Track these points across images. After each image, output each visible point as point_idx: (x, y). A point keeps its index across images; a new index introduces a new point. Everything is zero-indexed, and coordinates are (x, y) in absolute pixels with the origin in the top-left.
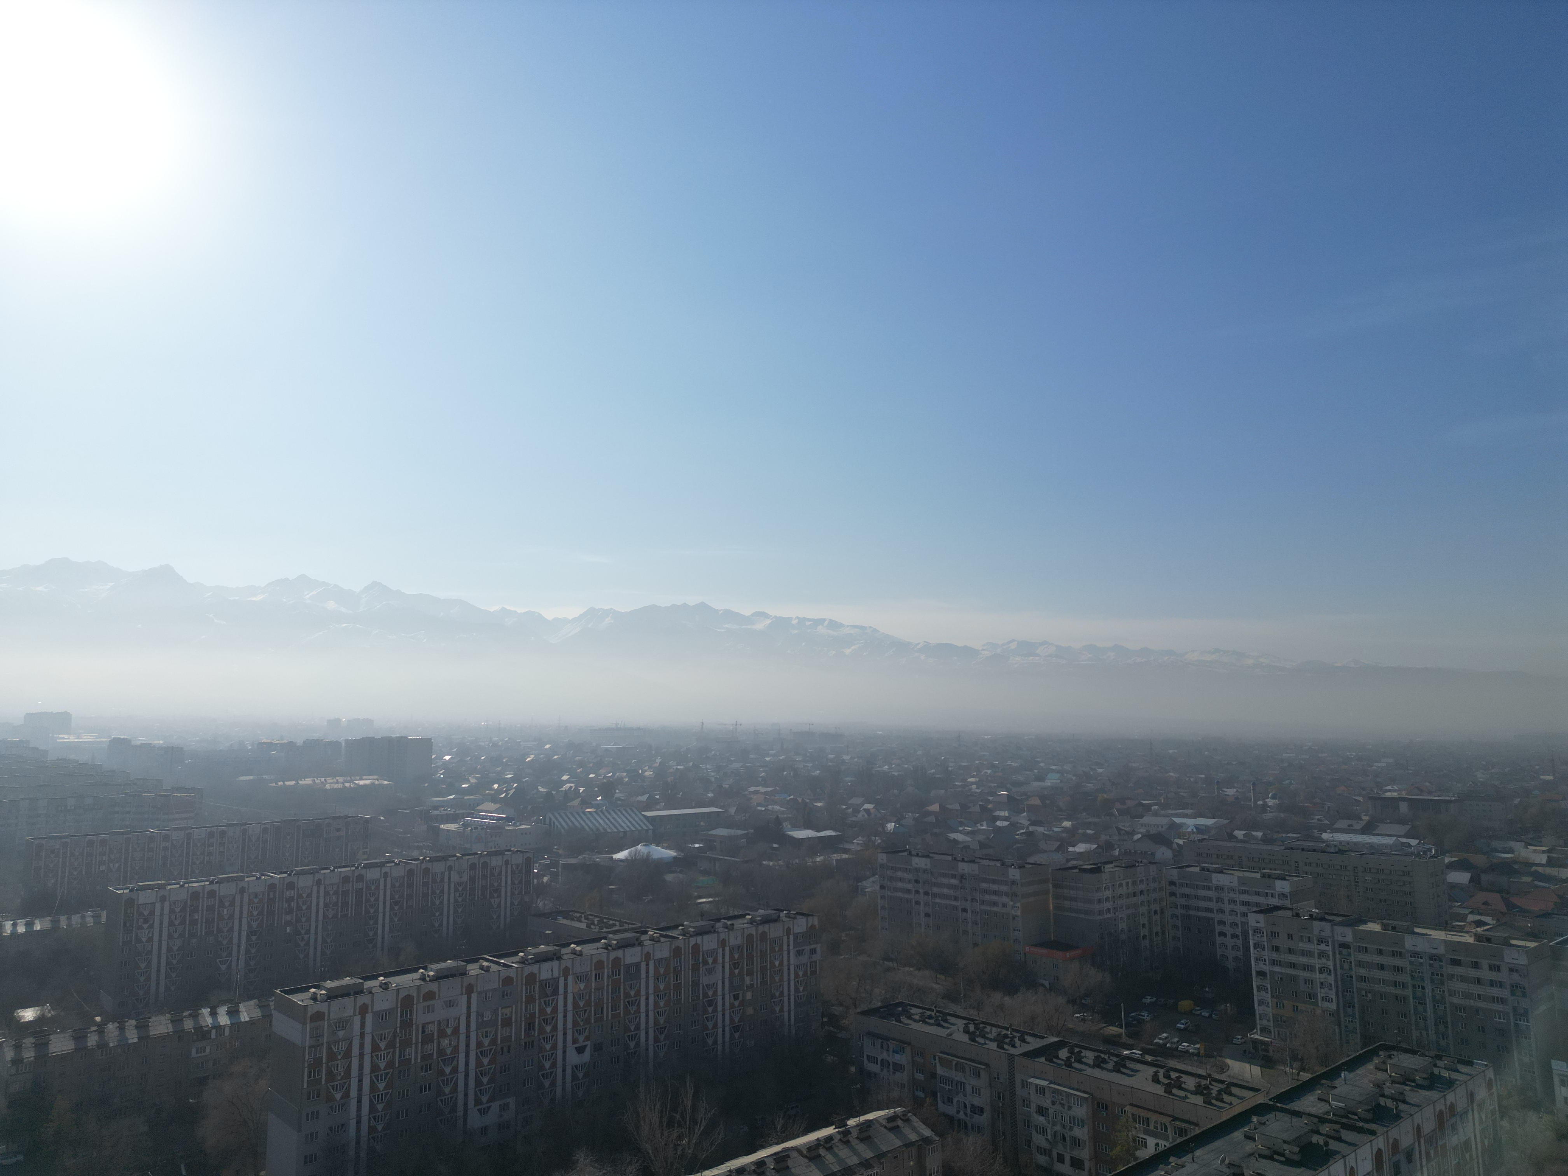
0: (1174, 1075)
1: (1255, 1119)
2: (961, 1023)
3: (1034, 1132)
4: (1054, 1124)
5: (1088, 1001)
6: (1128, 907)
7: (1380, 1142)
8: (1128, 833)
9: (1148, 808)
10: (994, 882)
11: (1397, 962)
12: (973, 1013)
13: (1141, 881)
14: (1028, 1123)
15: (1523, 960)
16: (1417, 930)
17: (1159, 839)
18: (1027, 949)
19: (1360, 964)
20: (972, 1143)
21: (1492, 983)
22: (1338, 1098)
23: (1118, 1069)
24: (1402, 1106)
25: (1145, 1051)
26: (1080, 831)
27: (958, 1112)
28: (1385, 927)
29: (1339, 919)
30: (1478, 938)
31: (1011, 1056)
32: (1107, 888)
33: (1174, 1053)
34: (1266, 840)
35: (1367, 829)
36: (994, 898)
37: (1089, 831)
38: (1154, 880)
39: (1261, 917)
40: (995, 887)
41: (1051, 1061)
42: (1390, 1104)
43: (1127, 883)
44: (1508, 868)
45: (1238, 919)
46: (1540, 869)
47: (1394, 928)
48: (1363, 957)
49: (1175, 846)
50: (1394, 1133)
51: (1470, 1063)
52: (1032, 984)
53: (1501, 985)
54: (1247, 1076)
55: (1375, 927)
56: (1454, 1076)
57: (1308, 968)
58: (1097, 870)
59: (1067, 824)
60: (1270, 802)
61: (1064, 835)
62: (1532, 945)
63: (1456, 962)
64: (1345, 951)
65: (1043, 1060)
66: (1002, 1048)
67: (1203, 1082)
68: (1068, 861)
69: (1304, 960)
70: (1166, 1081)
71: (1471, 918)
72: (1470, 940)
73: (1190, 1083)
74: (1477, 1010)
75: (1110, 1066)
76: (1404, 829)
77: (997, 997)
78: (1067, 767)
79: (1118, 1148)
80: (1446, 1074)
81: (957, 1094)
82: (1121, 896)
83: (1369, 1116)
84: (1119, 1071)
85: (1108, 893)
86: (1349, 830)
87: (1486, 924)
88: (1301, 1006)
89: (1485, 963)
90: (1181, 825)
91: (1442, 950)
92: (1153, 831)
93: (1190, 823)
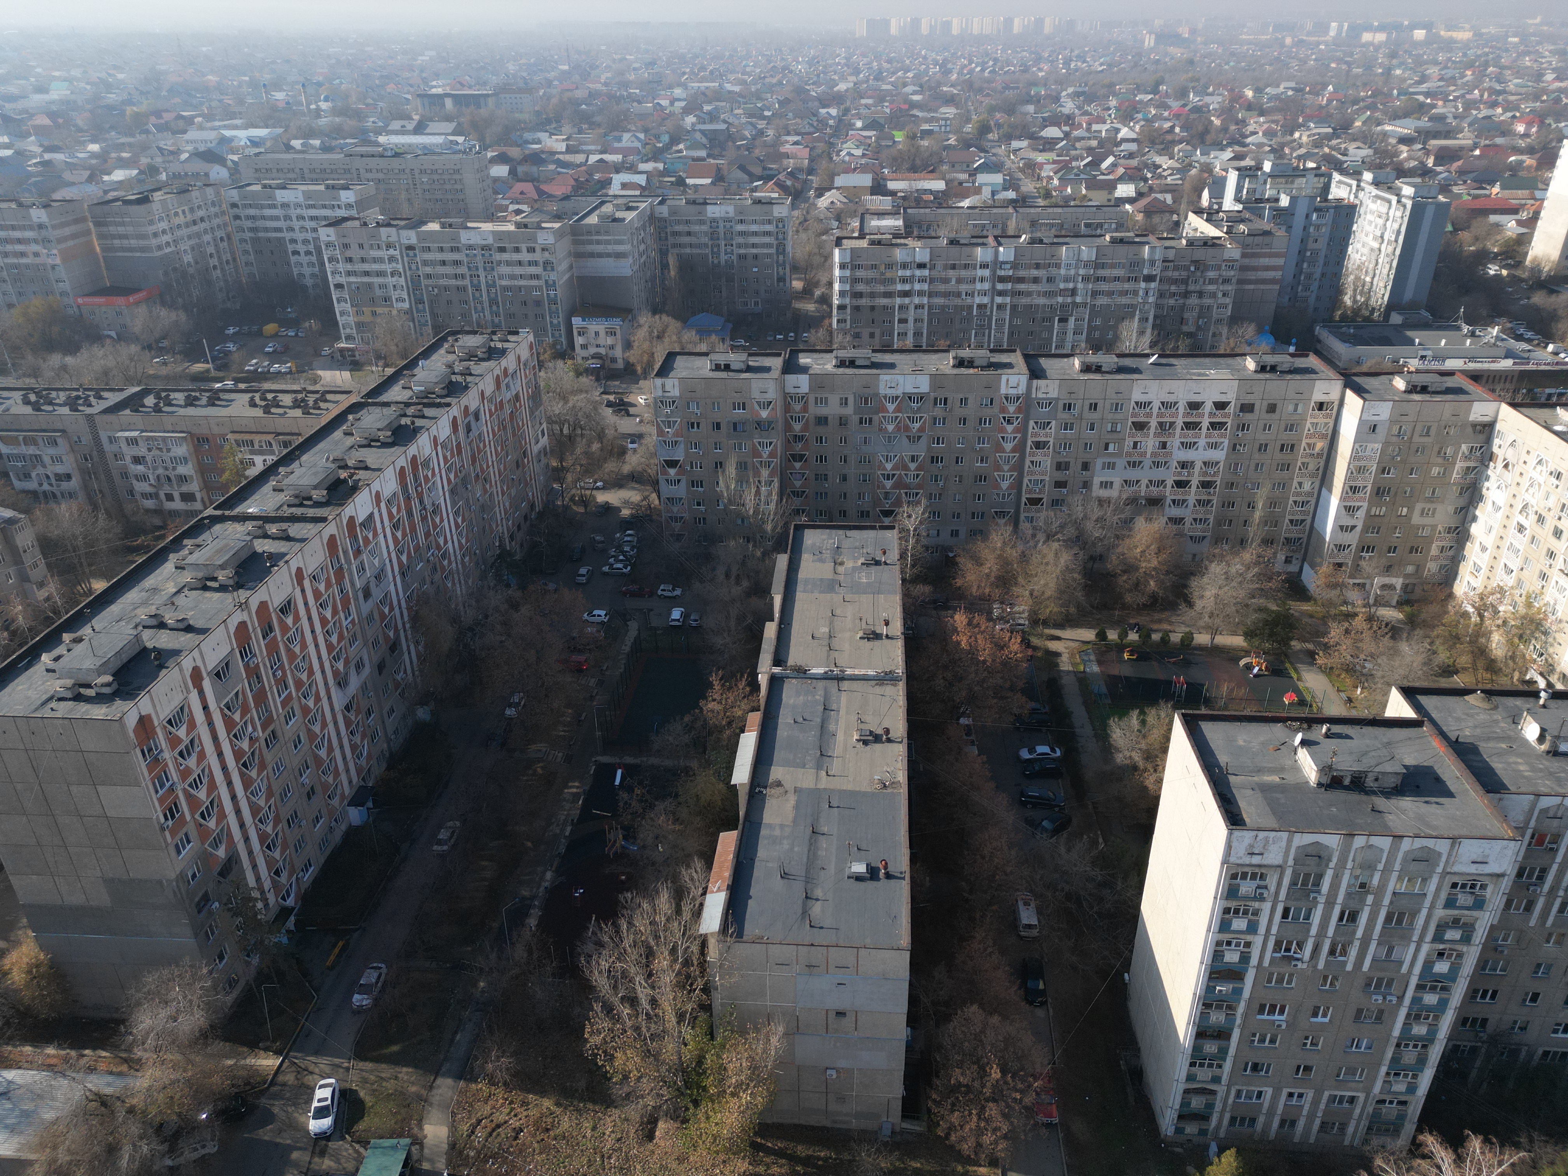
0: (270, 396)
1: (350, 417)
2: (18, 396)
3: (135, 482)
4: (155, 469)
5: (165, 343)
6: (190, 237)
7: (455, 411)
8: (172, 153)
9: (190, 121)
10: (13, 228)
11: (456, 256)
12: (30, 382)
13: (199, 207)
14: (125, 475)
15: (551, 240)
16: (469, 225)
17: (210, 156)
18: (80, 301)
19: (425, 263)
20: (65, 511)
21: (530, 263)
22: (419, 384)
23: (212, 403)
24: (469, 379)
25: (237, 380)
26: (113, 155)
27: (41, 485)
28: (443, 226)
29: (402, 223)
30: (518, 225)
31: (90, 418)
32: (161, 219)
33: (266, 376)
34: (326, 149)
35: (419, 129)
36: (19, 248)
37: (124, 155)
38: (213, 204)
39: (331, 230)
40: (17, 234)
41: (137, 411)
42: (460, 378)
43: (184, 212)
44: (536, 159)
45: (310, 236)
46: (561, 157)
47: (450, 226)
48: (428, 256)
49: (229, 163)
50: (464, 401)
51: (516, 333)
52: (95, 337)
53: (536, 263)
54: (339, 382)
55: (434, 227)
56: (506, 345)
57: (380, 274)
58: (144, 200)
59: (94, 147)
60: (324, 105)
61: (94, 162)
62: (557, 225)
63: (502, 250)
64: (411, 253)
65: (127, 412)
66: (77, 410)
67: (300, 396)
68: (106, 192)
69: (375, 267)
70: (263, 403)
71: (512, 207)
72: (511, 228)
73: (287, 400)
74: (520, 288)
75: (204, 401)
76: (450, 127)
77: (56, 359)
78: (76, 73)
79: (227, 474)
80: (499, 345)
81: (34, 467)
82: (179, 226)
83: (445, 392)
84: (214, 405)
85: (164, 225)
86: (403, 132)
87: (523, 212)
88: (379, 310)
89: (524, 247)
90: (230, 140)
91: (490, 241)
92: (202, 148)
93: (242, 136)
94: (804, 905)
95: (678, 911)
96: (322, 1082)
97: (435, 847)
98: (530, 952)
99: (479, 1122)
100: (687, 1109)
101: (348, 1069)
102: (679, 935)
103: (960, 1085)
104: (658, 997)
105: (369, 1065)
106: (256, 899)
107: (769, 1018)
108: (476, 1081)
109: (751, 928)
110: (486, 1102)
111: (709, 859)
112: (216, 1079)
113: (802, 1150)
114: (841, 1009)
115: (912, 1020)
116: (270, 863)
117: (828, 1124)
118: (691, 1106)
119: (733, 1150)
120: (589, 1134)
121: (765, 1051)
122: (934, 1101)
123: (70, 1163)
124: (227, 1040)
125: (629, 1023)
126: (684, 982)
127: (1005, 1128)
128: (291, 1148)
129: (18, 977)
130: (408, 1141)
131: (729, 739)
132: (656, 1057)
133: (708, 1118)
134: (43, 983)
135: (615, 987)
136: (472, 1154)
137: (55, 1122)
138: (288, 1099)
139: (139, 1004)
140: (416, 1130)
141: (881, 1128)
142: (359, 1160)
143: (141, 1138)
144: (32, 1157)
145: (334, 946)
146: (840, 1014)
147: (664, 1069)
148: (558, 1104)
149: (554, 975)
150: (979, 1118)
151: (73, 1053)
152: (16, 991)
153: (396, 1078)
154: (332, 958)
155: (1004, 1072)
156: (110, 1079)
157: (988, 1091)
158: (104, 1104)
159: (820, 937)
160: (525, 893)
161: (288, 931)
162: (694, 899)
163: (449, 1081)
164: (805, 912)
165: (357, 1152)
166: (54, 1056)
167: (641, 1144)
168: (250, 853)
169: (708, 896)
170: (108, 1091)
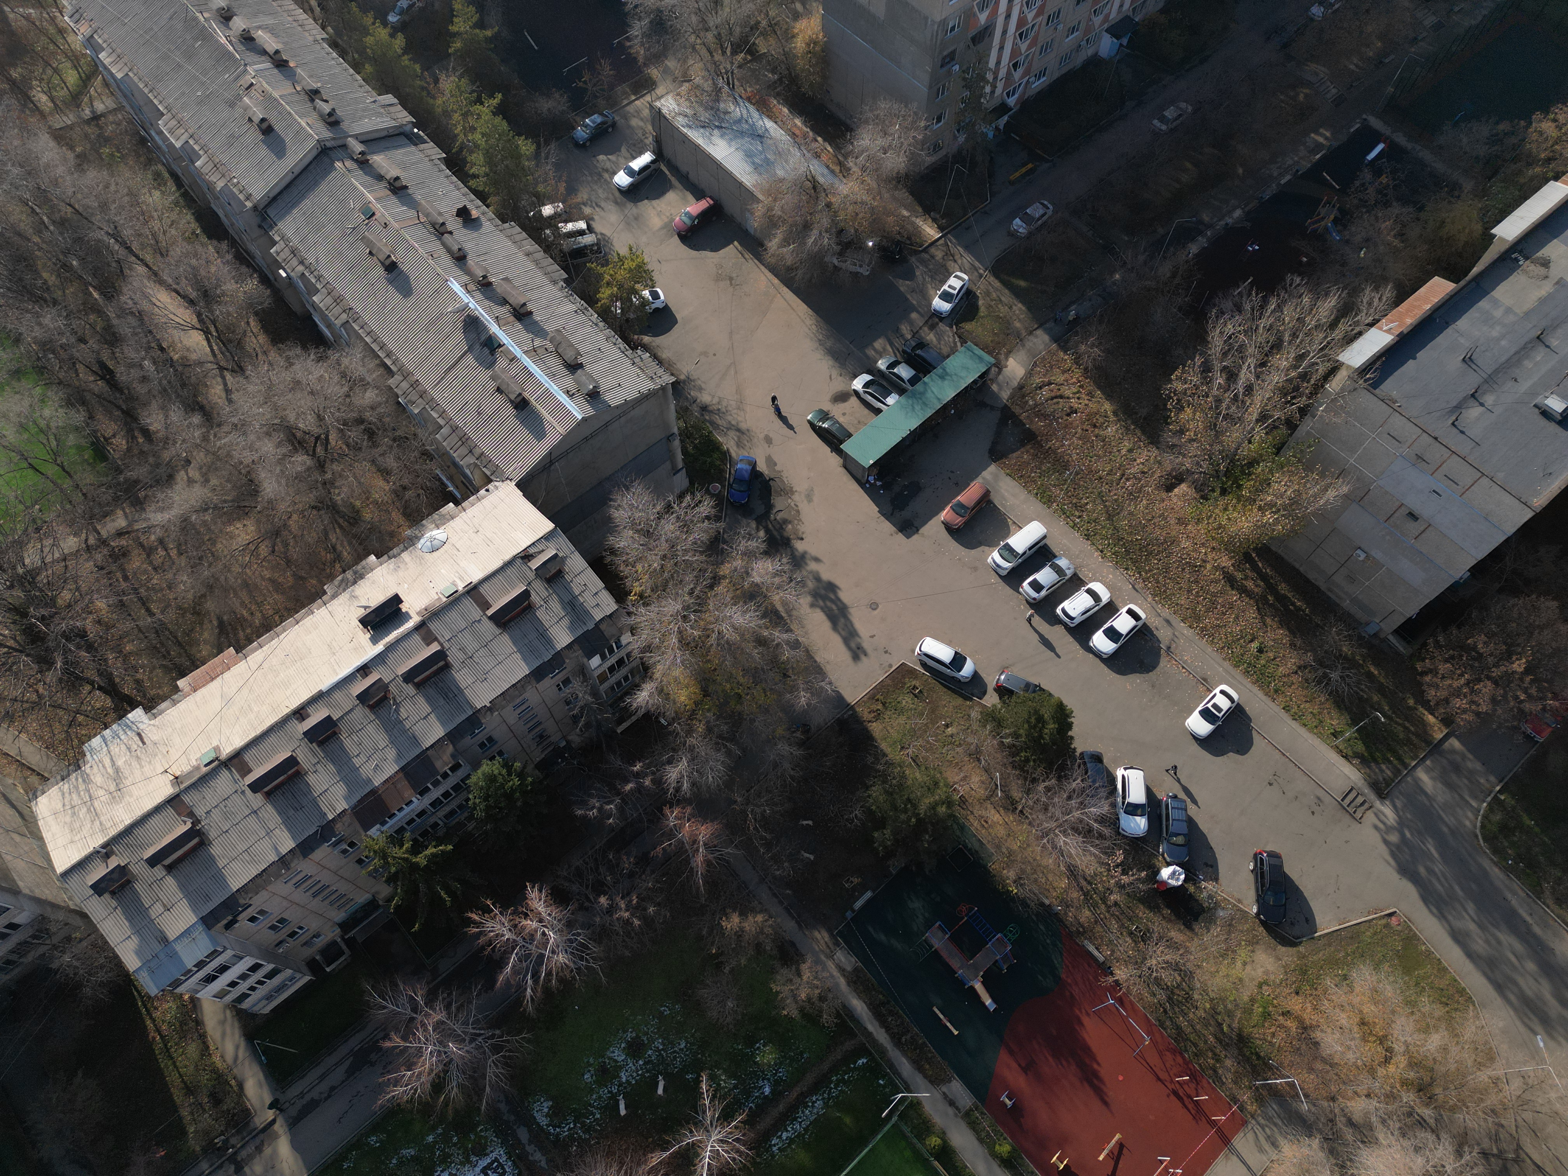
94: (1465, 399)
95: (1333, 325)
96: (959, 274)
97: (1156, 122)
98: (1174, 276)
99: (1050, 384)
100: (1213, 491)
101: (981, 276)
102: (1316, 347)
103: (1474, 648)
104: (1256, 387)
105: (997, 284)
106: (988, 82)
107: (1342, 473)
108: (1065, 352)
109: (1391, 386)
110: (1064, 372)
111: (1402, 294)
112: (891, 219)
113: (1283, 588)
114: (1416, 512)
115: (1479, 569)
116: (1015, 52)
117: (1323, 587)
118: (1218, 491)
119: (1228, 546)
120: (1124, 452)
121: (1315, 496)
122: (1437, 642)
123: (780, 217)
124: (912, 193)
125: (1215, 392)
126: (1289, 391)
127: (1484, 708)
128: (914, 309)
129: (799, 44)
130: (993, 360)
131: (1532, 179)
132: (1218, 434)
133: (1226, 509)
134: (814, 61)
135: (1225, 354)
136: (1031, 403)
137: (782, 180)
138: (930, 270)
139: (867, 122)
140: (1002, 357)
141: (1367, 624)
142: (953, 351)
143: (826, 232)
144: (761, 197)
145: (1024, 165)
146: (1413, 516)
147: (1218, 447)
148: (1115, 413)
149: (1180, 309)
150: (1468, 683)
151: (811, 134)
152: (795, 56)
153: (1011, 308)
154: (1017, 174)
155: (1527, 671)
156: (826, 171)
157: (1496, 672)
158: (814, 188)
159: (1453, 439)
160: (1206, 218)
161: (997, 128)
162: (1357, 323)
163: (1046, 338)
164: (1458, 408)
165: (955, 343)
166: (798, 128)
167: (1157, 488)
168: (1005, 32)
169: (1373, 331)
170: (821, 180)
